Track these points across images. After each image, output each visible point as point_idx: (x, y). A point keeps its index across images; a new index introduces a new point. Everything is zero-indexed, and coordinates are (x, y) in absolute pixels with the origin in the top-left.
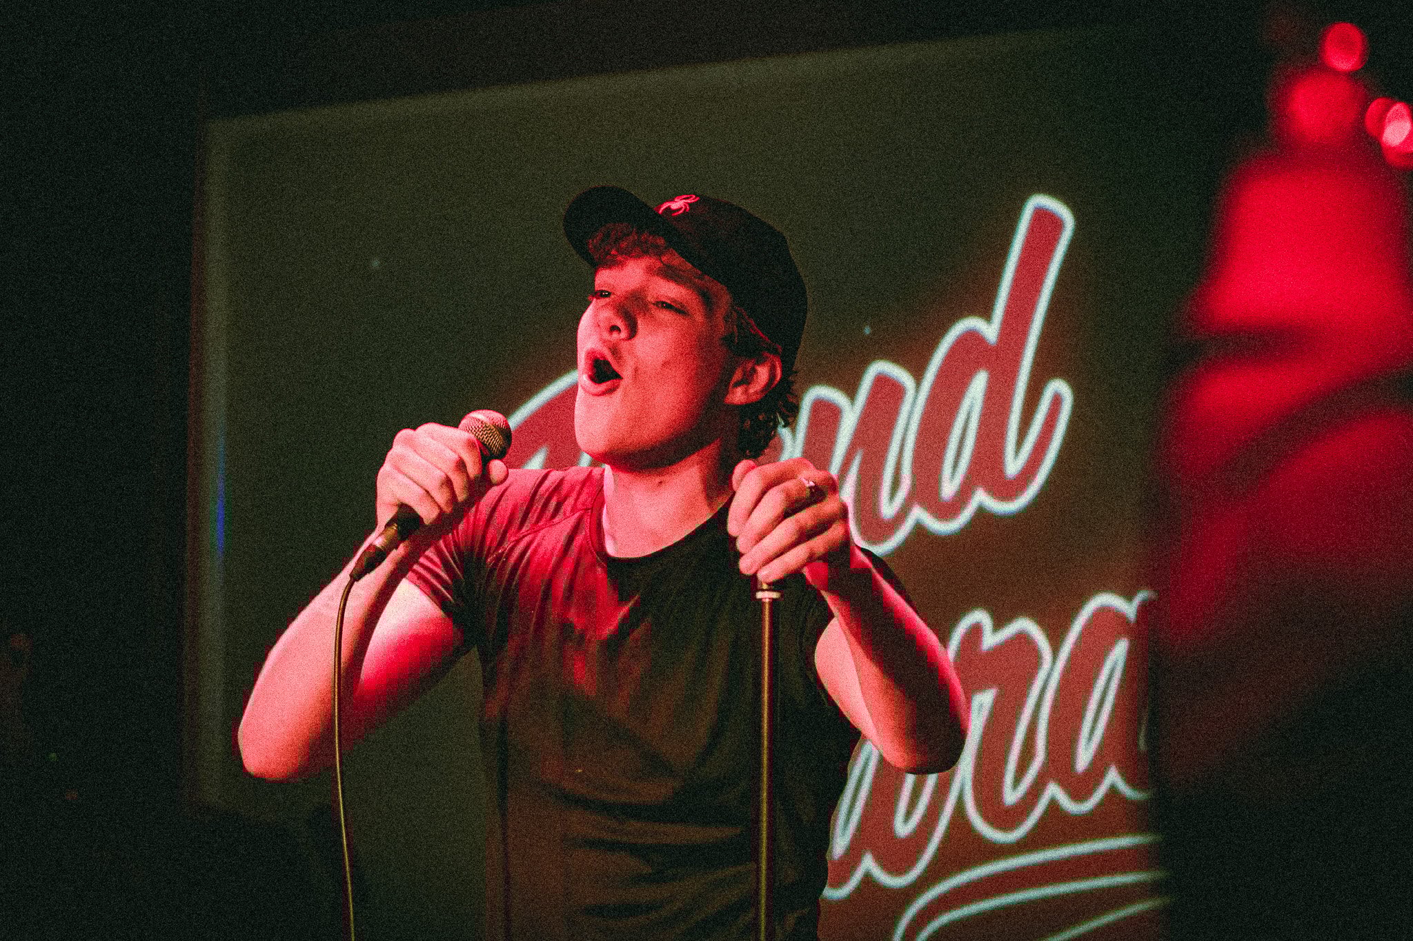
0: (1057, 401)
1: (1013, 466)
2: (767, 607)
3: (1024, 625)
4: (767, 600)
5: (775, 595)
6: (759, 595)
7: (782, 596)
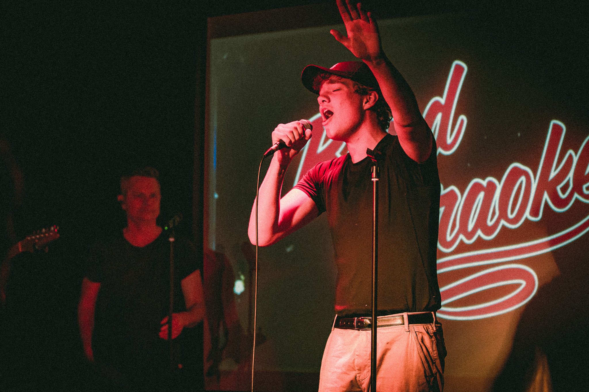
0: (462, 121)
1: (449, 141)
2: (375, 183)
3: (453, 188)
4: (375, 181)
5: (377, 179)
6: (373, 179)
7: (379, 179)
